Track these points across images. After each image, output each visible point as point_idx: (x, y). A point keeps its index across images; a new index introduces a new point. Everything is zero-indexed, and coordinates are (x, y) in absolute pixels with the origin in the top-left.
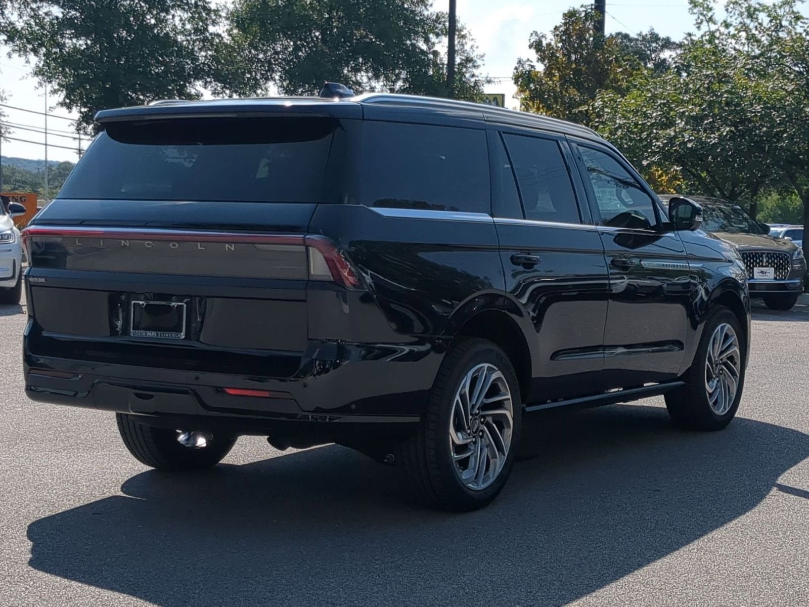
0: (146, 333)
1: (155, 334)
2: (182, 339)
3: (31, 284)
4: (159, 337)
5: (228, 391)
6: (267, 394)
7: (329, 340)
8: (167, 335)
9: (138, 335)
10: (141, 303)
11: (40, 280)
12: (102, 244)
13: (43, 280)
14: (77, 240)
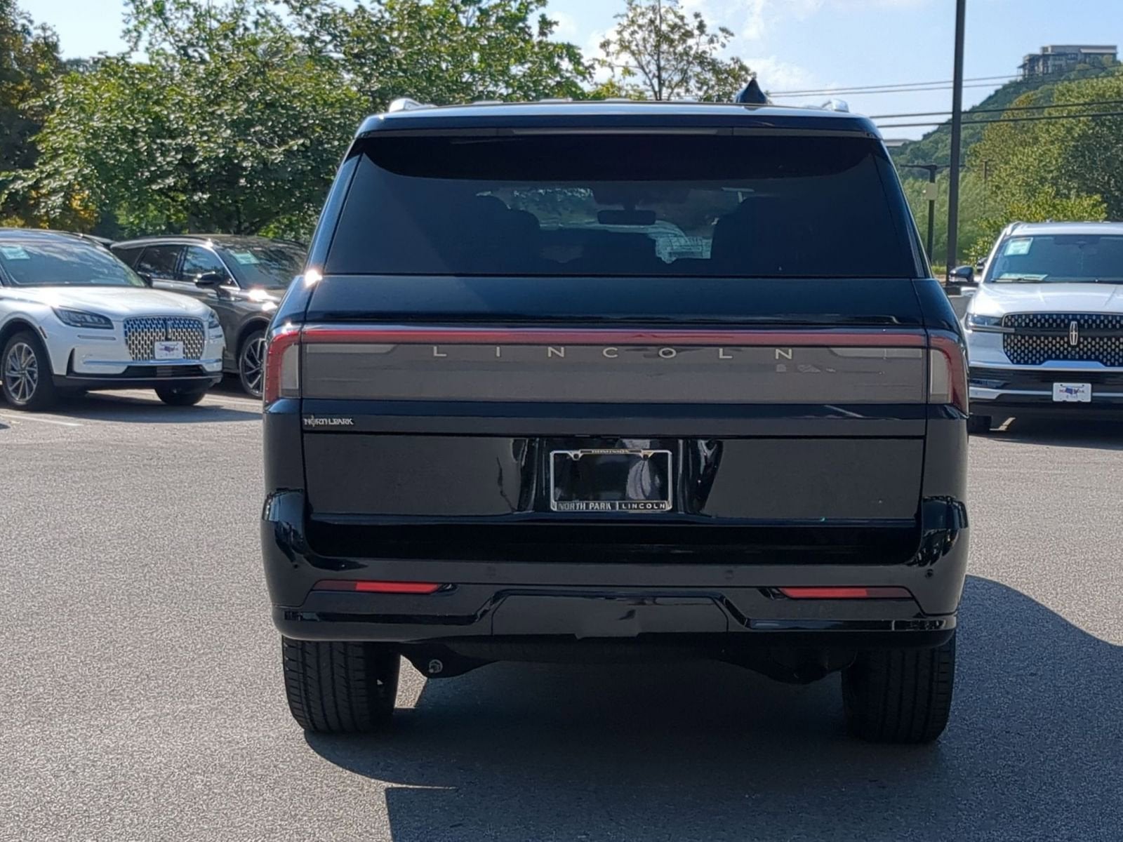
0: (588, 505)
1: (609, 506)
2: (669, 511)
3: (305, 428)
4: (617, 510)
5: (789, 592)
6: (862, 593)
7: (937, 498)
8: (635, 506)
9: (567, 510)
10: (571, 454)
11: (336, 422)
12: (498, 355)
13: (348, 421)
14: (435, 348)
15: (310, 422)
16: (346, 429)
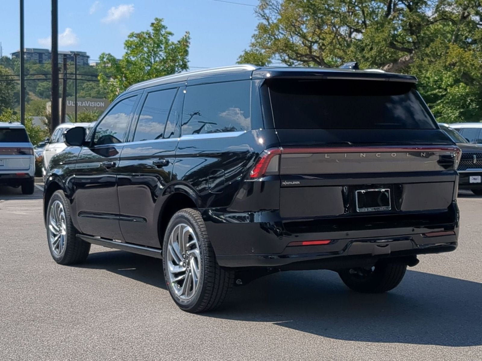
0: (368, 209)
1: (374, 209)
2: (390, 210)
3: (282, 186)
4: (376, 210)
5: (427, 235)
8: (381, 209)
9: (362, 211)
10: (362, 191)
11: (294, 183)
12: (346, 157)
13: (298, 183)
14: (326, 155)
15: (284, 183)
16: (297, 185)
